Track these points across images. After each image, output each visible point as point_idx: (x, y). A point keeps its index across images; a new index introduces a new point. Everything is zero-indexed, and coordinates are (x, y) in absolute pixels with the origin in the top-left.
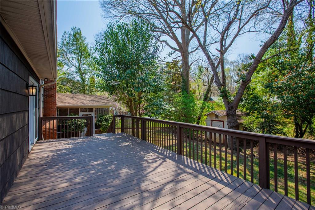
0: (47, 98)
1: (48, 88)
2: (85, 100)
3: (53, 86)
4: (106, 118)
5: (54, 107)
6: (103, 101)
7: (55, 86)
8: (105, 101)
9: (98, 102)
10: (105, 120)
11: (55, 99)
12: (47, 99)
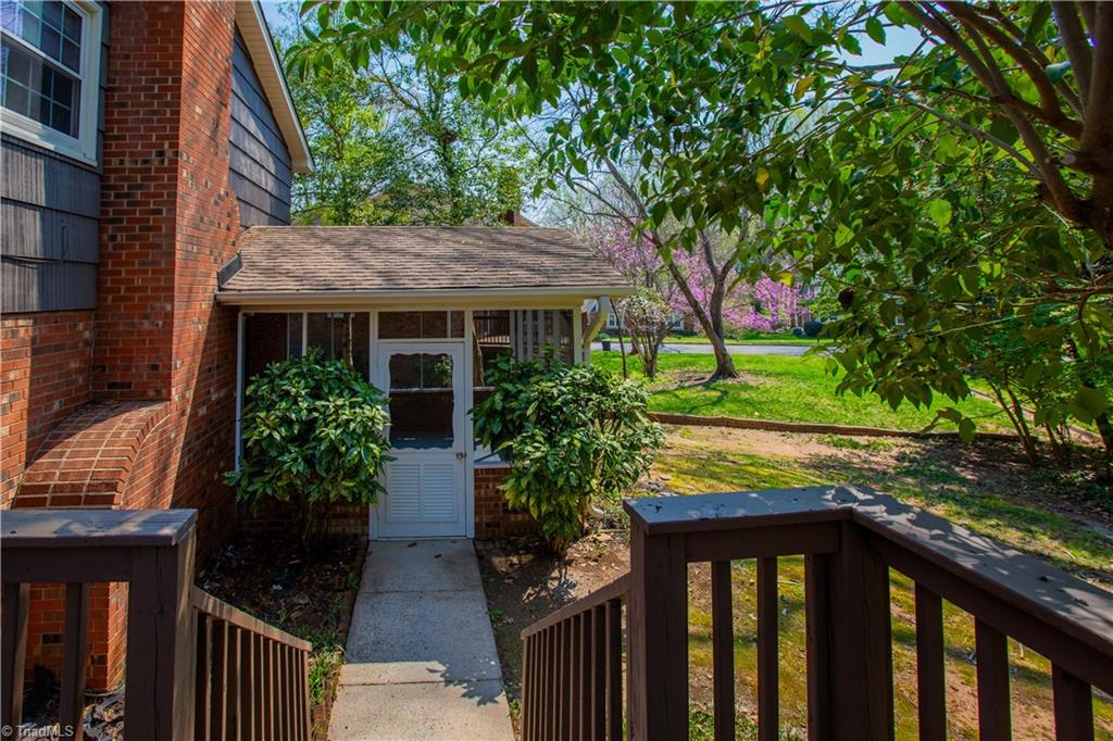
0: (121, 238)
1: (127, 165)
2: (418, 256)
3: (161, 154)
4: (545, 399)
5: (158, 305)
6: (529, 259)
7: (169, 153)
8: (548, 262)
9: (497, 264)
10: (544, 419)
11: (164, 242)
12: (121, 247)
